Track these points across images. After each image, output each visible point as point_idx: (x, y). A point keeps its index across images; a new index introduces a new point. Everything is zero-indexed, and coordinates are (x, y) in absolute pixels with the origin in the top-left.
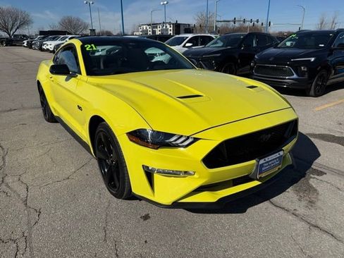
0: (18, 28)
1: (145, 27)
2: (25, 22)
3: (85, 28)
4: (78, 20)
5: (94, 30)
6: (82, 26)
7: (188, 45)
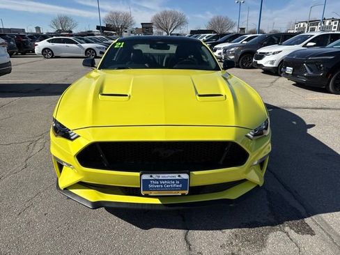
0: (175, 28)
1: (302, 24)
2: (181, 22)
3: (232, 26)
4: (226, 19)
5: (244, 29)
6: (229, 26)
7: (309, 44)
